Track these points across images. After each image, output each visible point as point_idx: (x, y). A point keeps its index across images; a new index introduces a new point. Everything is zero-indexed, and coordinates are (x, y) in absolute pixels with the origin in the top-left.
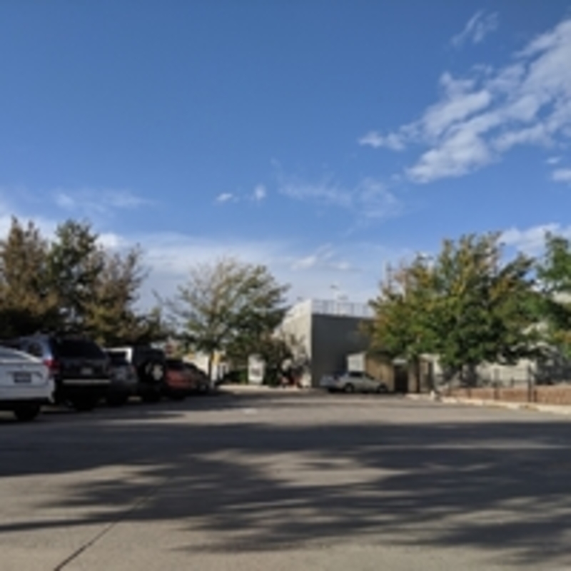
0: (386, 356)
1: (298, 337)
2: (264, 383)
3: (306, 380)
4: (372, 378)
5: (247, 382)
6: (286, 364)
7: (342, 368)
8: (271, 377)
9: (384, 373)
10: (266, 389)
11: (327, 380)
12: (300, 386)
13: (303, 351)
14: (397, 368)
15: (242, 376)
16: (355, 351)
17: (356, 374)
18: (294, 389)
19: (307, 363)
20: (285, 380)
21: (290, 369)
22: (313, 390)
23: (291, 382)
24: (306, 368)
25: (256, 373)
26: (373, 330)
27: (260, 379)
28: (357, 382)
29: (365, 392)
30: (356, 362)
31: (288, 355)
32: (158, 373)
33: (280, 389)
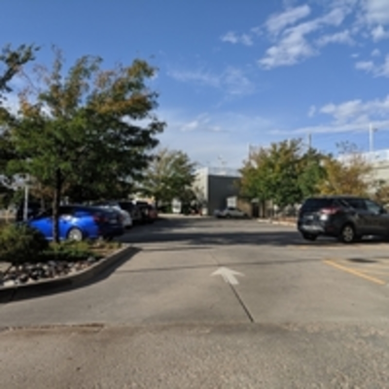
0: (248, 199)
1: (200, 188)
2: (182, 212)
3: (205, 211)
4: (240, 211)
5: (171, 212)
6: (193, 203)
7: (224, 205)
8: (185, 209)
9: (247, 207)
10: (182, 216)
11: (217, 212)
12: (201, 215)
13: (203, 195)
14: (254, 204)
15: (168, 209)
16: (231, 195)
17: (232, 209)
18: (198, 216)
19: (205, 202)
20: (193, 211)
21: (195, 205)
22: (209, 217)
23: (197, 212)
24: (204, 205)
25: (177, 207)
26: (241, 185)
27: (178, 210)
28: (232, 213)
29: (237, 218)
30: (232, 202)
31: (194, 198)
32: (147, 212)
33: (190, 217)
